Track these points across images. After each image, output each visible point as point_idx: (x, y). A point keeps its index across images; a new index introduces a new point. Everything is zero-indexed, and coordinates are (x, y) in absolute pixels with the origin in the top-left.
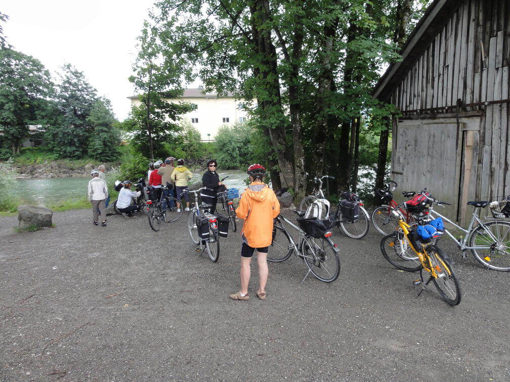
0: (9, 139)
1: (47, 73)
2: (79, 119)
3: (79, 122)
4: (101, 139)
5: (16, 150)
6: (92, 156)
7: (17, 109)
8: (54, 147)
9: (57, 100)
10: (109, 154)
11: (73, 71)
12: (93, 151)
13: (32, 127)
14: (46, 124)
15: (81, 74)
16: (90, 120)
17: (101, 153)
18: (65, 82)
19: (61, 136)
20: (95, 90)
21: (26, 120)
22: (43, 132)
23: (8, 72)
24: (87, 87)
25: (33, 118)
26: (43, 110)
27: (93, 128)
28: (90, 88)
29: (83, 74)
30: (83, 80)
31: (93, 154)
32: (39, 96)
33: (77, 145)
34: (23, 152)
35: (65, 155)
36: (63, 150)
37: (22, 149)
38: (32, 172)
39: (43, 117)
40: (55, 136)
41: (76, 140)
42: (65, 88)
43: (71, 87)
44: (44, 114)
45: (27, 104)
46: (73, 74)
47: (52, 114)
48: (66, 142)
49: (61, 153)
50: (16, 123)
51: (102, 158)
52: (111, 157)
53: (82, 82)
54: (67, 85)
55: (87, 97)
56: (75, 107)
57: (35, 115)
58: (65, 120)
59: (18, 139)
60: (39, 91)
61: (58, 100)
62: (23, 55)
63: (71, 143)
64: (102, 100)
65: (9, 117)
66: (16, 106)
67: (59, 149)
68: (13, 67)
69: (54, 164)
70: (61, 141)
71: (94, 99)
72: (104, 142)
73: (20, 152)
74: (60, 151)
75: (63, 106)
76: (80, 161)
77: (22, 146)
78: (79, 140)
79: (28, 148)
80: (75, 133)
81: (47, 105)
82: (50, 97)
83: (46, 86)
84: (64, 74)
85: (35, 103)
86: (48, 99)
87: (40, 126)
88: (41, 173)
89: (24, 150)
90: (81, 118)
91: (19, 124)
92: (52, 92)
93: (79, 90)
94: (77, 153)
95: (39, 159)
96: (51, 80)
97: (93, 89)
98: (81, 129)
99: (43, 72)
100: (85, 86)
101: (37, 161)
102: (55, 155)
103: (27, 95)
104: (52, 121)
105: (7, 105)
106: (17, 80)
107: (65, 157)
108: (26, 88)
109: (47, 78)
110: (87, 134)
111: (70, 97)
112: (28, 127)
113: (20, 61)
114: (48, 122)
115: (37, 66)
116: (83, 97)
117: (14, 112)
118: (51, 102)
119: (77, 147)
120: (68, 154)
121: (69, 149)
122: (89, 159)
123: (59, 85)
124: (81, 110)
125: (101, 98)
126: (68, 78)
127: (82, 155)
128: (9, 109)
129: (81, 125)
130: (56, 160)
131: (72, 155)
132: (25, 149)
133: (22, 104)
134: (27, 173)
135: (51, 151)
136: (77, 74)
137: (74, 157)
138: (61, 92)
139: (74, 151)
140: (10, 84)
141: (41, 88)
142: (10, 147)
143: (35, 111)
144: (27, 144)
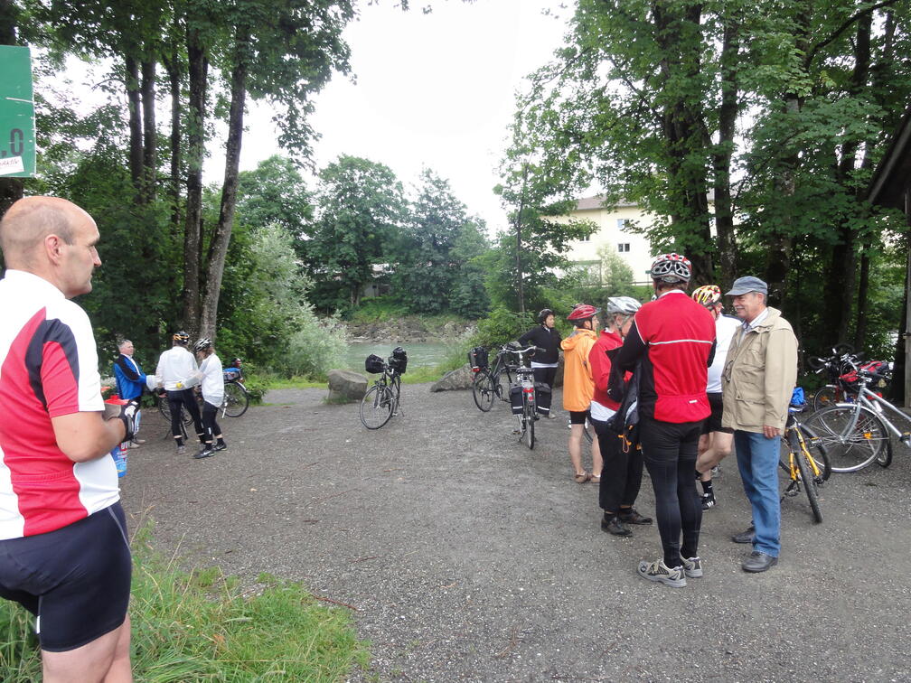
0: (347, 286)
1: (400, 186)
2: (439, 252)
3: (439, 257)
4: (470, 283)
5: (355, 301)
6: (455, 311)
7: (359, 241)
8: (403, 296)
9: (410, 225)
10: (480, 307)
11: (434, 179)
12: (458, 303)
13: (377, 267)
14: (394, 262)
15: (445, 183)
16: (454, 254)
17: (468, 305)
18: (422, 197)
19: (413, 279)
20: (464, 206)
21: (369, 257)
22: (390, 274)
23: (350, 190)
24: (453, 202)
25: (378, 255)
26: (392, 241)
27: (458, 267)
28: (458, 203)
29: (449, 183)
30: (448, 192)
31: (457, 306)
32: (388, 221)
33: (435, 292)
34: (363, 304)
35: (417, 308)
36: (416, 300)
37: (363, 299)
38: (373, 334)
39: (391, 252)
40: (405, 279)
41: (433, 285)
42: (422, 205)
43: (431, 204)
44: (392, 247)
45: (372, 233)
46: (434, 183)
47: (404, 247)
48: (420, 288)
49: (412, 305)
50: (357, 262)
51: (470, 313)
52: (484, 311)
53: (446, 195)
54: (425, 201)
55: (453, 218)
56: (434, 235)
57: (381, 249)
58: (420, 256)
59: (358, 284)
60: (387, 213)
61: (412, 225)
62: (370, 163)
63: (426, 290)
64: (473, 221)
65: (348, 254)
66: (358, 236)
67: (410, 299)
68: (356, 182)
69: (402, 322)
70: (413, 288)
71: (463, 220)
72: (473, 287)
73: (361, 304)
74: (411, 302)
75: (419, 233)
76: (438, 317)
77: (363, 296)
78: (437, 284)
79: (370, 297)
80: (432, 274)
81: (396, 234)
82: (402, 221)
83: (397, 206)
84: (422, 185)
85: (382, 231)
86: (399, 224)
87: (387, 265)
88: (385, 336)
89: (364, 301)
90: (442, 251)
91: (360, 263)
92: (405, 215)
93: (441, 208)
94: (434, 305)
95: (383, 315)
96: (404, 197)
97: (461, 205)
98: (442, 268)
99: (394, 185)
100: (449, 201)
101: (380, 318)
102: (404, 309)
103: (372, 220)
104: (403, 257)
105: (346, 236)
106: (360, 200)
107: (417, 312)
108: (372, 210)
109: (399, 194)
110: (449, 276)
111: (428, 220)
112: (372, 267)
113: (365, 172)
114: (397, 259)
115: (387, 176)
116: (446, 218)
117: (356, 246)
118: (402, 229)
119: (434, 296)
120: (422, 307)
121: (423, 299)
122: (451, 315)
123: (414, 203)
124: (442, 238)
125: (472, 218)
126: (426, 191)
127: (442, 308)
128: (349, 242)
129: (442, 261)
130: (405, 315)
131: (427, 309)
132: (366, 298)
133: (366, 234)
134: (367, 336)
135: (399, 302)
136: (440, 184)
137: (430, 311)
138: (417, 213)
139: (430, 302)
140: (351, 207)
141: (391, 208)
142: (347, 297)
143: (381, 243)
144: (370, 292)
